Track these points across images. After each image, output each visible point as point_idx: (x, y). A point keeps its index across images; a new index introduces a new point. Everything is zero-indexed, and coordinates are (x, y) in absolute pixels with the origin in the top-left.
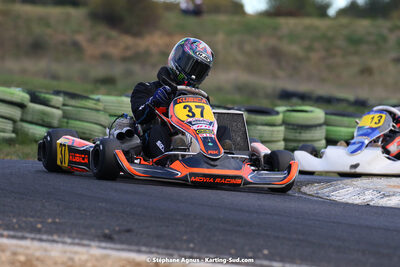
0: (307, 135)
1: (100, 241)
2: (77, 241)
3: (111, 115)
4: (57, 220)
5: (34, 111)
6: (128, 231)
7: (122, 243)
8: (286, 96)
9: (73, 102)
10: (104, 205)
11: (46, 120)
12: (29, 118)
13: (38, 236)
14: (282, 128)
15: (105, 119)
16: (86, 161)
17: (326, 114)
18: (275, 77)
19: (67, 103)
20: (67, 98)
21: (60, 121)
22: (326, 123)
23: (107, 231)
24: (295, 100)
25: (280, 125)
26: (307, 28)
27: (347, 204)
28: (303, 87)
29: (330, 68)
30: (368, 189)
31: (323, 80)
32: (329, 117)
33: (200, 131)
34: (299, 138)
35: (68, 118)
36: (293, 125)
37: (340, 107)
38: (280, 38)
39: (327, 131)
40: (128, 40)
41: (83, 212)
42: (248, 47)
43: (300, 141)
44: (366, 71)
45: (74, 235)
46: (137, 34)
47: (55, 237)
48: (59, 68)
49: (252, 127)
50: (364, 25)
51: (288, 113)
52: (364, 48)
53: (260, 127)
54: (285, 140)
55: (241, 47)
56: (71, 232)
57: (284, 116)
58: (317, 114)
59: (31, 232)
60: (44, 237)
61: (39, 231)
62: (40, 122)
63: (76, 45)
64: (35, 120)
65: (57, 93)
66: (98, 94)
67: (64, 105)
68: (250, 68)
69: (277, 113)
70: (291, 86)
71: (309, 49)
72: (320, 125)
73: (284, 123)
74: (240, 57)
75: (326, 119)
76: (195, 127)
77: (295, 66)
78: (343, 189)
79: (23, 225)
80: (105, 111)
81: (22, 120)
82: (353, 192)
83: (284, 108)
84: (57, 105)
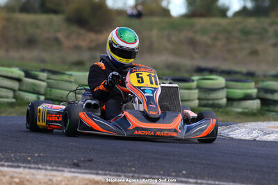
0: (213, 95)
1: (72, 168)
2: (55, 168)
4: (42, 155)
5: (28, 83)
6: (90, 160)
7: (85, 168)
8: (200, 70)
9: (54, 77)
10: (74, 144)
11: (36, 89)
12: (24, 88)
13: (28, 165)
14: (196, 91)
15: (74, 87)
17: (227, 80)
18: (192, 58)
19: (50, 77)
20: (50, 74)
21: (45, 90)
22: (227, 87)
23: (75, 161)
24: (205, 73)
25: (195, 89)
26: (214, 25)
27: (240, 140)
28: (211, 65)
30: (254, 129)
31: (225, 60)
32: (228, 82)
34: (208, 97)
35: (51, 88)
36: (204, 88)
37: (238, 77)
38: (195, 32)
39: (228, 93)
40: (92, 36)
41: (59, 149)
42: (174, 39)
43: (209, 99)
44: (254, 53)
45: (53, 164)
47: (40, 166)
48: (46, 56)
50: (251, 22)
51: (201, 81)
52: (252, 37)
54: (199, 99)
56: (51, 162)
57: (198, 83)
58: (220, 81)
59: (23, 163)
60: (33, 166)
61: (29, 162)
62: (32, 91)
63: (57, 41)
64: (28, 90)
65: (43, 71)
66: (70, 71)
67: (48, 79)
68: (175, 53)
69: (193, 81)
70: (203, 64)
71: (215, 39)
72: (222, 88)
73: (198, 87)
74: (168, 45)
75: (226, 84)
77: (206, 50)
78: (237, 129)
79: (18, 158)
80: (75, 82)
81: (20, 90)
82: (243, 132)
83: (198, 77)
84: (43, 79)
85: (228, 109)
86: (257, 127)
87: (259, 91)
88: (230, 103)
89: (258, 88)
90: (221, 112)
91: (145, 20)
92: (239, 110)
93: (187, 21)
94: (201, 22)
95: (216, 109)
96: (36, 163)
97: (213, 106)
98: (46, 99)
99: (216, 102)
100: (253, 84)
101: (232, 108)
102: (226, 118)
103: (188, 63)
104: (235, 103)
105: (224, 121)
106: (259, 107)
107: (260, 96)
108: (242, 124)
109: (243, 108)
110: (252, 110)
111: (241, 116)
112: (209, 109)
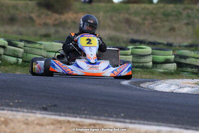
0: (143, 60)
1: (41, 111)
2: (30, 111)
3: (47, 51)
4: (20, 101)
5: (10, 50)
6: (55, 106)
7: (52, 111)
8: (133, 42)
9: (29, 45)
10: (43, 94)
11: (16, 54)
12: (7, 53)
13: (11, 109)
14: (131, 57)
15: (44, 53)
17: (152, 49)
18: (128, 33)
19: (26, 45)
20: (26, 43)
21: (23, 54)
22: (152, 54)
23: (44, 106)
24: (137, 44)
25: (130, 55)
26: (143, 9)
27: (162, 92)
28: (141, 38)
29: (155, 28)
30: (172, 85)
31: (151, 34)
32: (153, 51)
34: (139, 61)
35: (26, 53)
36: (136, 55)
37: (160, 46)
38: (130, 14)
39: (153, 57)
40: (57, 16)
41: (33, 97)
42: (115, 19)
43: (140, 63)
44: (172, 29)
45: (28, 108)
46: (61, 13)
47: (19, 109)
48: (22, 30)
50: (171, 7)
51: (134, 49)
52: (171, 18)
53: (120, 56)
54: (133, 62)
55: (111, 19)
56: (27, 106)
57: (132, 51)
58: (148, 49)
59: (7, 107)
60: (14, 109)
61: (11, 106)
62: (13, 55)
63: (31, 19)
64: (10, 54)
65: (21, 41)
66: (41, 41)
67: (24, 46)
68: (115, 29)
69: (129, 49)
70: (136, 37)
71: (144, 19)
72: (149, 55)
73: (132, 54)
74: (111, 24)
77: (138, 27)
78: (160, 84)
79: (3, 103)
80: (44, 49)
81: (4, 54)
82: (165, 86)
83: (132, 47)
84: (21, 47)
85: (153, 69)
86: (174, 83)
87: (175, 57)
88: (155, 65)
89: (175, 55)
90: (149, 72)
91: (95, 5)
92: (161, 70)
93: (124, 5)
94: (134, 7)
95: (145, 70)
96: (16, 107)
97: (143, 67)
98: (23, 61)
99: (145, 64)
100: (171, 52)
101: (156, 69)
102: (151, 76)
103: (125, 36)
104: (159, 66)
105: (150, 79)
106: (176, 68)
107: (176, 61)
108: (163, 81)
109: (164, 69)
110: (171, 71)
111: (163, 75)
112: (140, 69)
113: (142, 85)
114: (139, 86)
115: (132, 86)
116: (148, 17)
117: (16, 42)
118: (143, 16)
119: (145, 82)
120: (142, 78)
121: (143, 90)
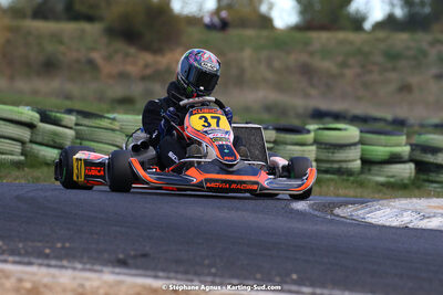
0: (340, 155)
1: (114, 266)
2: (88, 266)
3: (128, 136)
4: (67, 245)
5: (45, 132)
6: (145, 255)
7: (137, 267)
8: (318, 115)
9: (86, 122)
10: (118, 228)
11: (58, 141)
12: (39, 139)
13: (46, 262)
14: (314, 148)
15: (121, 140)
16: (102, 173)
17: (361, 132)
18: (307, 96)
19: (80, 122)
20: (80, 118)
21: (73, 142)
22: (362, 142)
23: (121, 256)
24: (327, 119)
25: (311, 145)
26: (341, 43)
27: (384, 226)
28: (337, 106)
29: (365, 85)
30: (406, 210)
31: (359, 99)
32: (364, 135)
33: (216, 139)
34: (331, 158)
35: (82, 139)
36: (326, 144)
37: (378, 125)
38: (312, 54)
39: (363, 150)
40: (148, 57)
41: (95, 236)
42: (277, 64)
43: (333, 161)
44: (405, 88)
45: (85, 260)
46: (157, 51)
47: (65, 263)
48: (73, 88)
49: (281, 147)
50: (402, 39)
51: (320, 132)
52: (402, 63)
53: (289, 147)
54: (317, 160)
55: (269, 65)
56: (82, 257)
57: (316, 135)
58: (352, 132)
59: (38, 257)
60: (53, 262)
61: (47, 257)
62: (51, 143)
63: (91, 63)
64: (45, 142)
65: (69, 111)
66: (113, 113)
67: (77, 124)
68: (279, 87)
69: (308, 132)
70: (324, 105)
72: (355, 144)
73: (316, 142)
74: (269, 75)
75: (361, 137)
76: (211, 136)
77: (328, 83)
78: (379, 209)
79: (30, 250)
80: (121, 130)
81: (31, 142)
82: (390, 214)
83: (316, 127)
84: (70, 125)
85: (363, 176)
86: (410, 207)
87: (412, 150)
88: (367, 167)
89: (411, 145)
90: (353, 183)
91: (233, 33)
92: (381, 179)
93: (299, 35)
94: (321, 38)
95: (345, 177)
96: (59, 258)
97: (339, 172)
99: (344, 165)
100: (403, 138)
101: (368, 177)
102: (359, 191)
103: (299, 103)
104: (375, 169)
105: (356, 197)
106: (413, 175)
107: (414, 157)
108: (385, 202)
109: (388, 177)
110: (402, 180)
111: (384, 189)
112: (332, 176)
113: (337, 211)
114: (332, 214)
115: (316, 213)
116: (352, 61)
117: (58, 115)
118: (340, 59)
119: (346, 204)
120: (338, 196)
121: (342, 222)
